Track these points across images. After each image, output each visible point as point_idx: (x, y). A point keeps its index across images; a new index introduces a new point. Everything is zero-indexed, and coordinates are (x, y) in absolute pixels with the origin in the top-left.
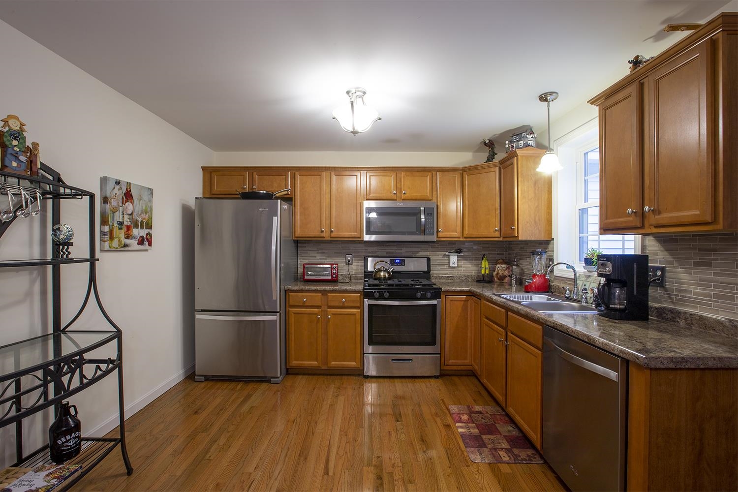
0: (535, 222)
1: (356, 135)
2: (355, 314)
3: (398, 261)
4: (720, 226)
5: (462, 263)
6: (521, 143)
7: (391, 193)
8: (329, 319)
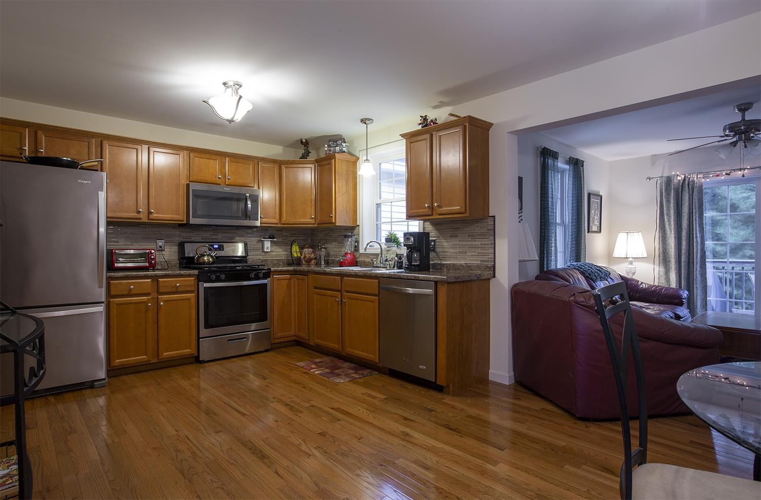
0: (347, 212)
1: (232, 123)
2: (189, 299)
3: (217, 246)
4: (467, 215)
5: (274, 248)
6: (338, 148)
7: (215, 177)
8: (160, 305)
